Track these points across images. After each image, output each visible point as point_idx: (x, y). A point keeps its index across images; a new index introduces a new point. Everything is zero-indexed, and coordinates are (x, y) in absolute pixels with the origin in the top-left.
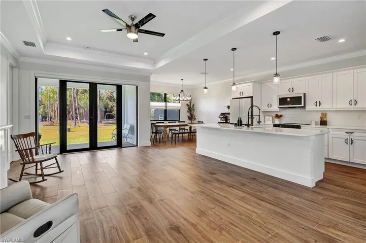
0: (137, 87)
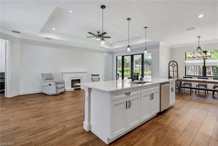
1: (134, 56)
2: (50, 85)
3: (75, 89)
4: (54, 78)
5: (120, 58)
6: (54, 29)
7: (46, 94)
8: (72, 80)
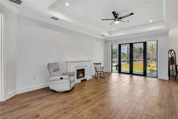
0: (157, 41)
1: (133, 44)
2: (62, 78)
3: (82, 81)
4: (60, 69)
5: (116, 47)
6: (67, 4)
7: (54, 91)
8: (77, 70)
